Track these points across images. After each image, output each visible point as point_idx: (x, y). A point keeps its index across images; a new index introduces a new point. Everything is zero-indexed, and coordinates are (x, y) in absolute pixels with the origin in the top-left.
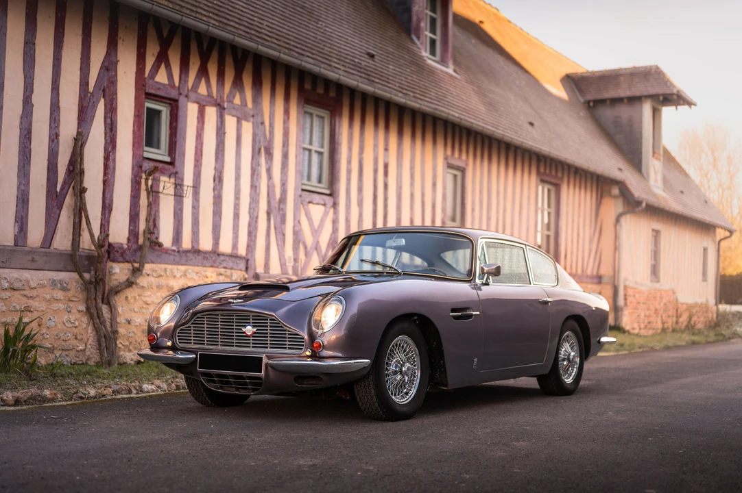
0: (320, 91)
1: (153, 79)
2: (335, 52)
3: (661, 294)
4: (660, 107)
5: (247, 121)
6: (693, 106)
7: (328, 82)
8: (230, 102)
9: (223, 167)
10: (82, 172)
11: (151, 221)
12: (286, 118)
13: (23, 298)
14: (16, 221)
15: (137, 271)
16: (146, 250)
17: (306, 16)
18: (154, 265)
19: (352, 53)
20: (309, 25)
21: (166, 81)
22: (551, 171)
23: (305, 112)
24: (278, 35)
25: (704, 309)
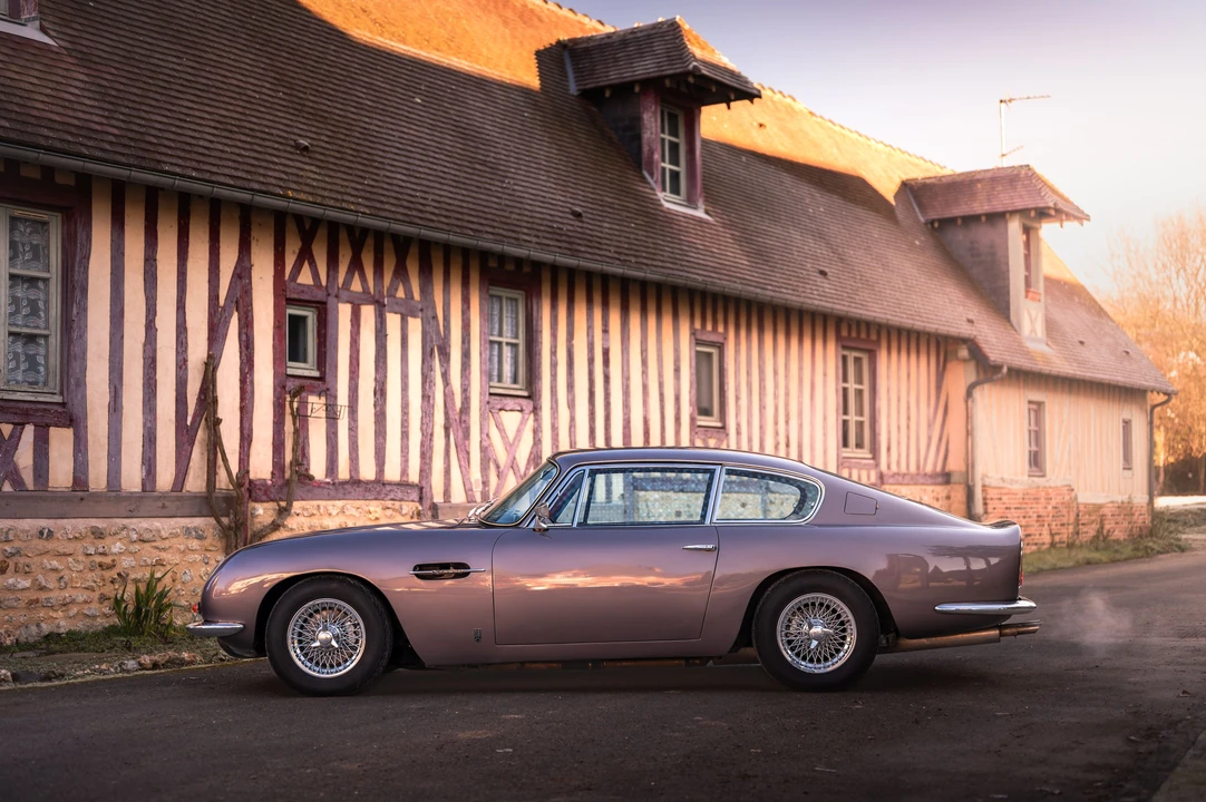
0: (510, 267)
1: (295, 281)
2: (525, 218)
3: (1047, 494)
4: (1036, 225)
5: (415, 316)
6: (1086, 222)
7: (519, 261)
8: (392, 295)
9: (386, 377)
10: (215, 401)
11: (299, 450)
12: (465, 306)
13: (154, 551)
14: (143, 463)
15: (284, 512)
16: (294, 485)
17: (487, 175)
18: (304, 502)
19: (551, 215)
20: (492, 188)
21: (311, 282)
22: (859, 332)
23: (492, 296)
24: (447, 210)
25: (1126, 509)
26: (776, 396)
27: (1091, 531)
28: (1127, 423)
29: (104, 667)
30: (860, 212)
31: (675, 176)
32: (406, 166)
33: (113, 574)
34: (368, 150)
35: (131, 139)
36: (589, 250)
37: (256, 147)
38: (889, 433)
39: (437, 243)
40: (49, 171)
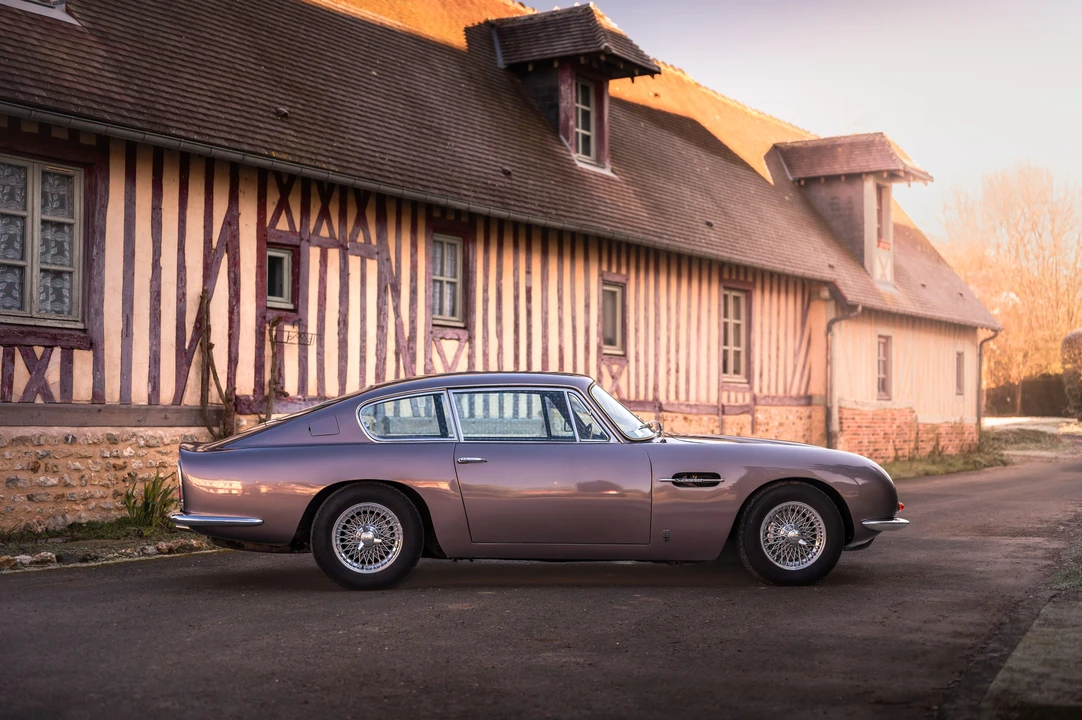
0: (451, 217)
1: (275, 227)
2: (465, 176)
3: (893, 415)
4: (887, 184)
5: (372, 259)
6: (929, 181)
7: (458, 212)
8: (353, 241)
9: (348, 310)
10: (209, 329)
11: (276, 371)
12: (414, 250)
13: (158, 455)
14: (149, 381)
16: (273, 401)
17: (433, 138)
19: (486, 173)
20: (436, 149)
21: (287, 228)
22: (738, 276)
23: (435, 241)
24: (401, 169)
25: (958, 429)
26: (668, 329)
27: (928, 448)
28: (960, 356)
29: (129, 551)
30: (740, 171)
31: (586, 139)
32: (367, 130)
33: (125, 473)
34: (335, 116)
35: (144, 107)
36: (517, 203)
37: (244, 114)
38: (762, 361)
39: (392, 196)
40: (74, 133)
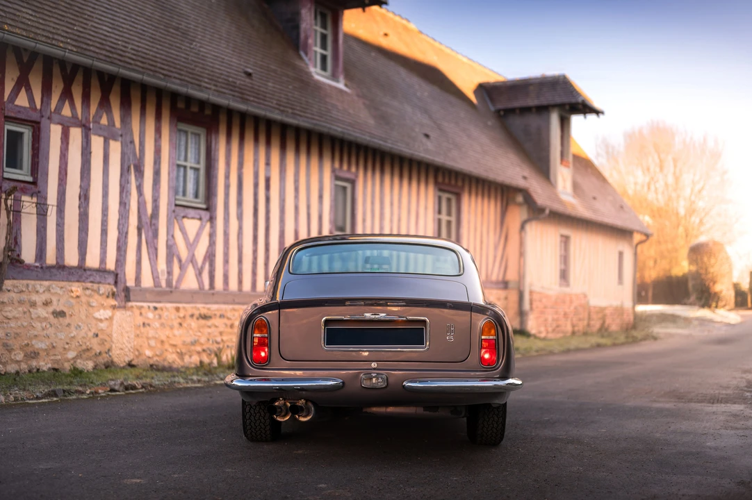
0: (195, 109)
1: (13, 103)
2: (206, 71)
3: (571, 298)
4: (568, 116)
5: (115, 139)
6: (601, 116)
7: (202, 104)
8: (97, 122)
9: (89, 185)
12: (158, 136)
16: (6, 267)
17: (179, 38)
18: (15, 282)
19: (228, 72)
20: (181, 46)
21: (26, 104)
22: (450, 179)
23: (179, 130)
24: (143, 57)
25: (619, 311)
27: (596, 325)
28: (621, 254)
32: (112, 21)
36: (256, 100)
39: (134, 82)
